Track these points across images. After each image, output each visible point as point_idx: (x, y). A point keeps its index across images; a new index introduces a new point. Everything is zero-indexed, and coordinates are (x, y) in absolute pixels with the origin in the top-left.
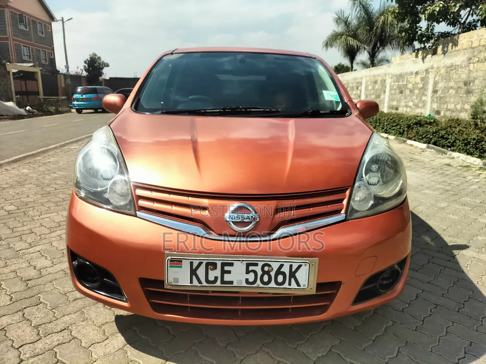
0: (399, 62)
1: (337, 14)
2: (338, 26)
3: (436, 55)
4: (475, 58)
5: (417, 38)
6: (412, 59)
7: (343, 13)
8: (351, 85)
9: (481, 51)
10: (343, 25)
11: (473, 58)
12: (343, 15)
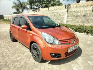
1: (13, 2)
3: (37, 12)
5: (32, 8)
10: (15, 4)
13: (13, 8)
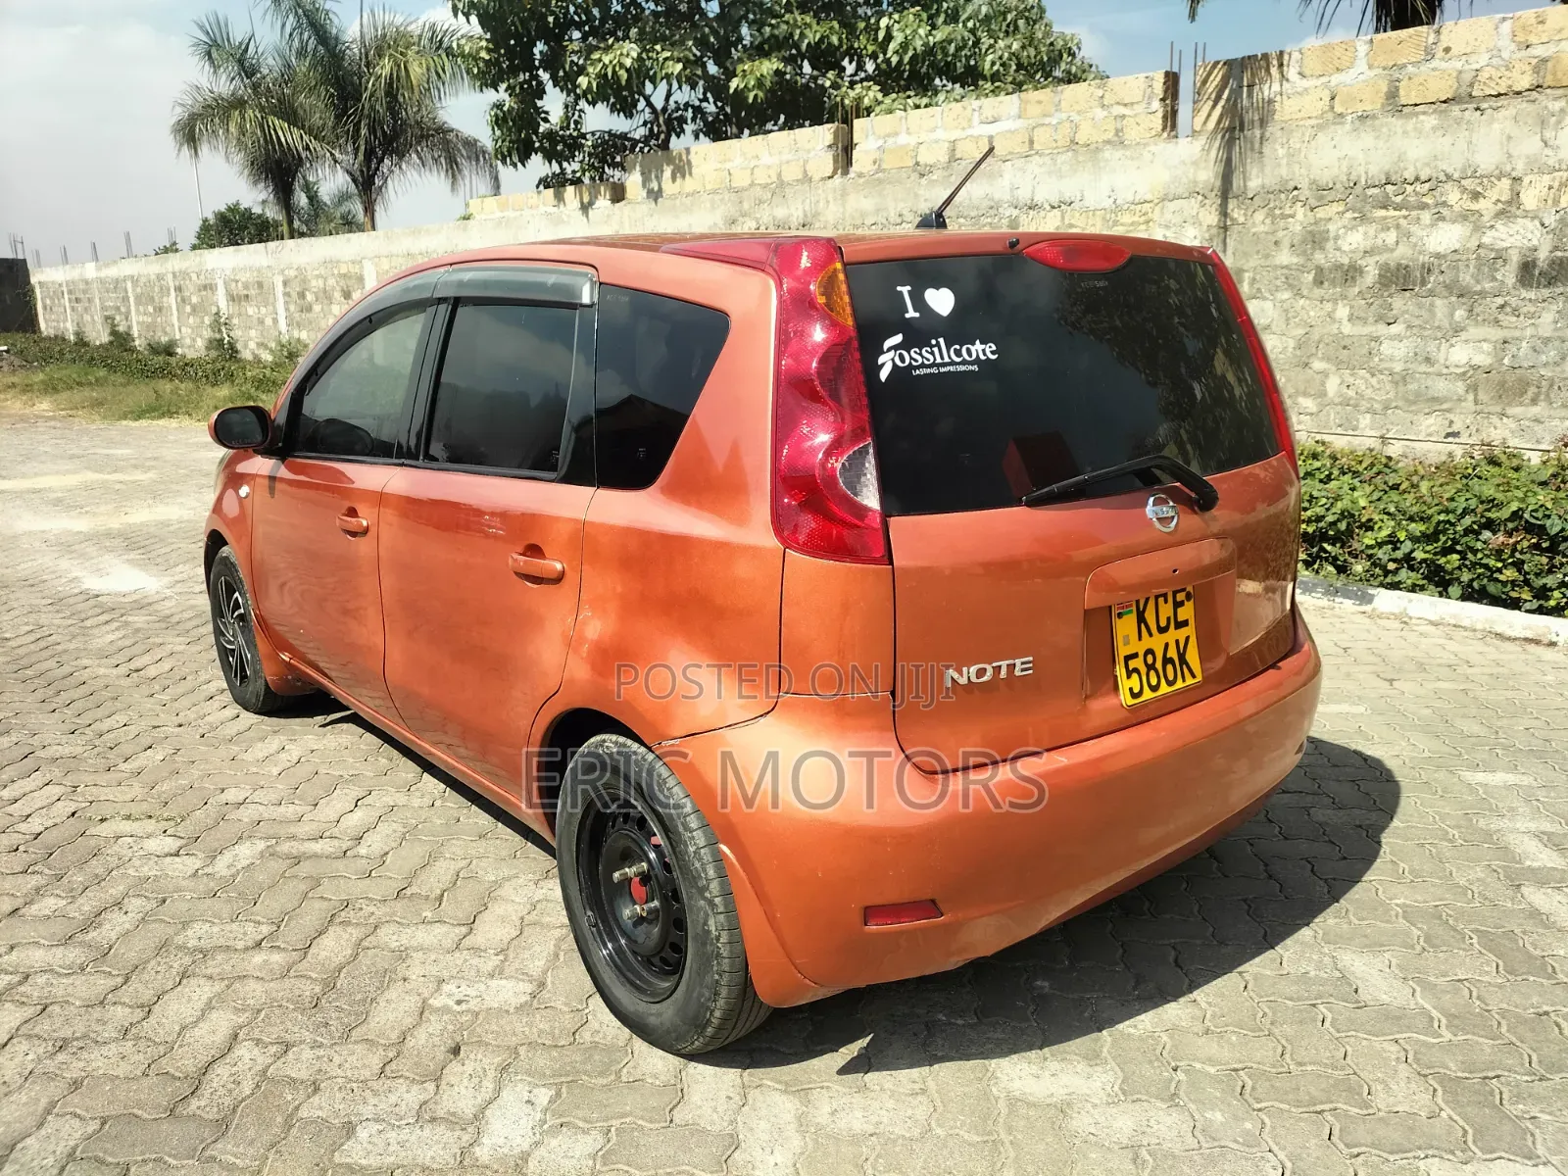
0: (499, 214)
1: (201, 27)
2: (216, 68)
3: (623, 202)
4: (746, 219)
5: (537, 145)
6: (542, 209)
7: (226, 25)
8: (316, 284)
9: (761, 202)
10: (233, 68)
11: (740, 219)
12: (224, 30)
13: (189, 133)
